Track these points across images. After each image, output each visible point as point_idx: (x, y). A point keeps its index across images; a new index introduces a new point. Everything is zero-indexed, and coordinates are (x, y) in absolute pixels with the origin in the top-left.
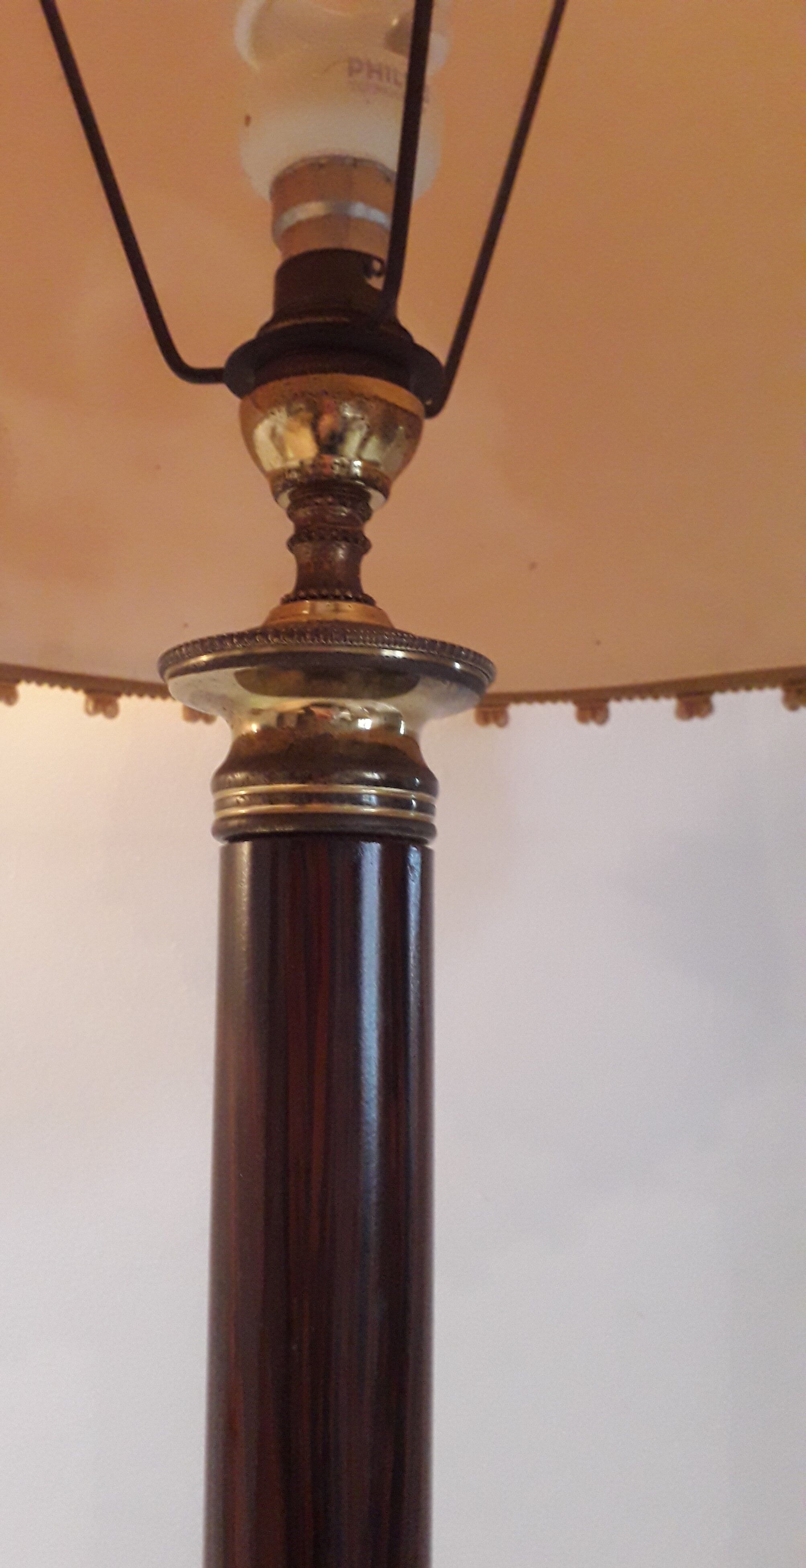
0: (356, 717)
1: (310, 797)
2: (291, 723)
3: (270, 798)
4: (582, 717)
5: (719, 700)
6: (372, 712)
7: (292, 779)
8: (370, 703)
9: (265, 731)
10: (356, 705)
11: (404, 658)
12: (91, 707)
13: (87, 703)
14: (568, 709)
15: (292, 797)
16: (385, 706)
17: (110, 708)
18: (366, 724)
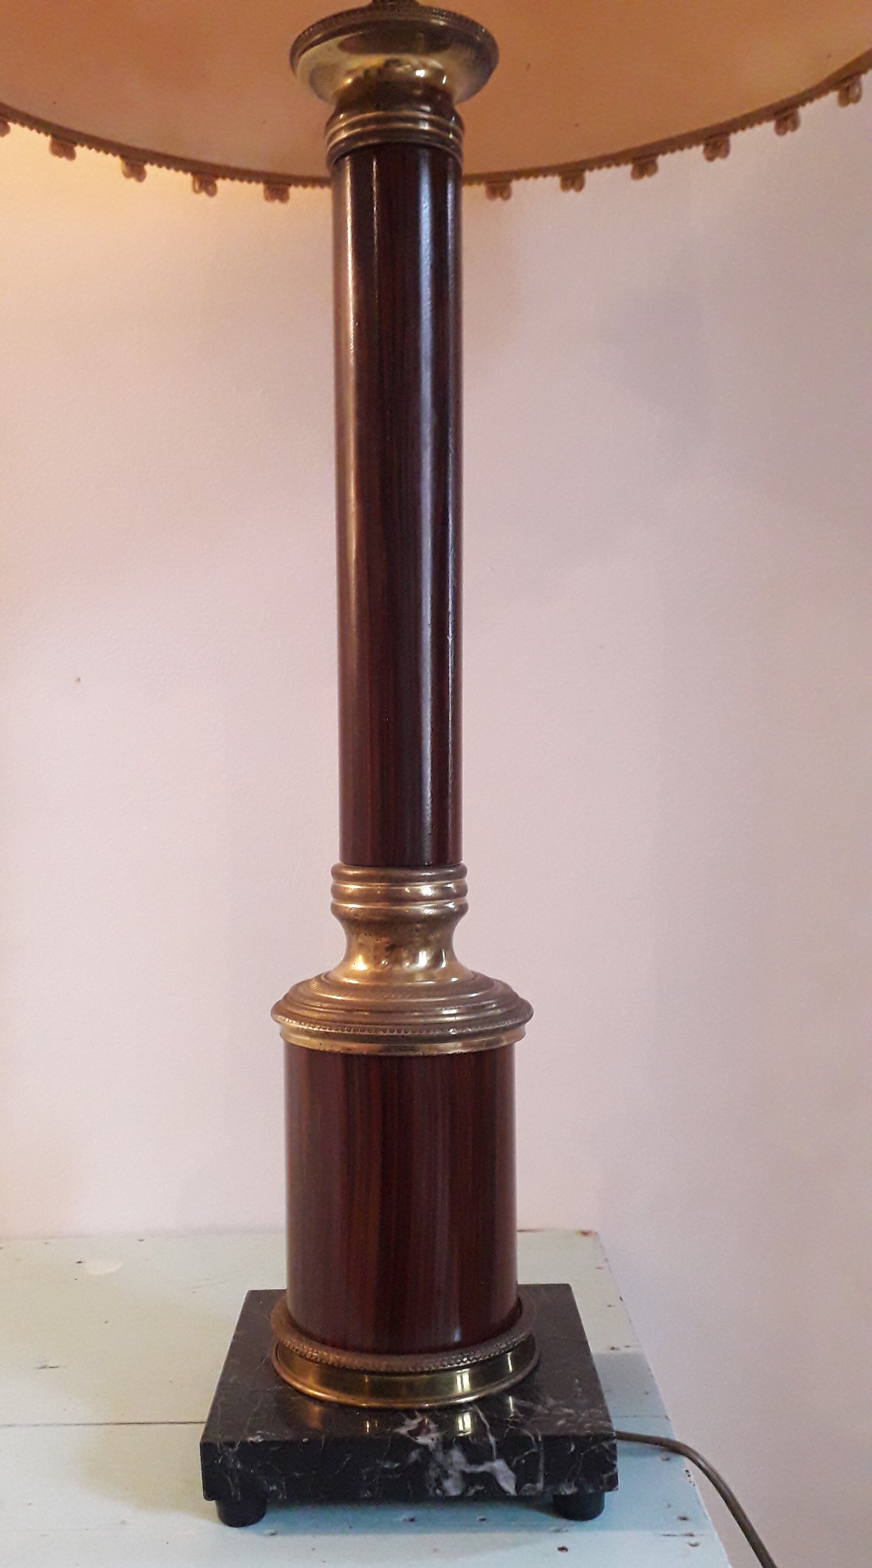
0: (415, 69)
1: (388, 120)
2: (374, 73)
3: (361, 123)
4: (565, 186)
5: (662, 160)
6: (424, 66)
7: (377, 108)
8: (424, 59)
9: (356, 82)
10: (414, 60)
11: (444, 26)
12: (197, 186)
13: (194, 184)
14: (555, 181)
15: (376, 120)
16: (434, 63)
17: (210, 188)
18: (421, 73)
